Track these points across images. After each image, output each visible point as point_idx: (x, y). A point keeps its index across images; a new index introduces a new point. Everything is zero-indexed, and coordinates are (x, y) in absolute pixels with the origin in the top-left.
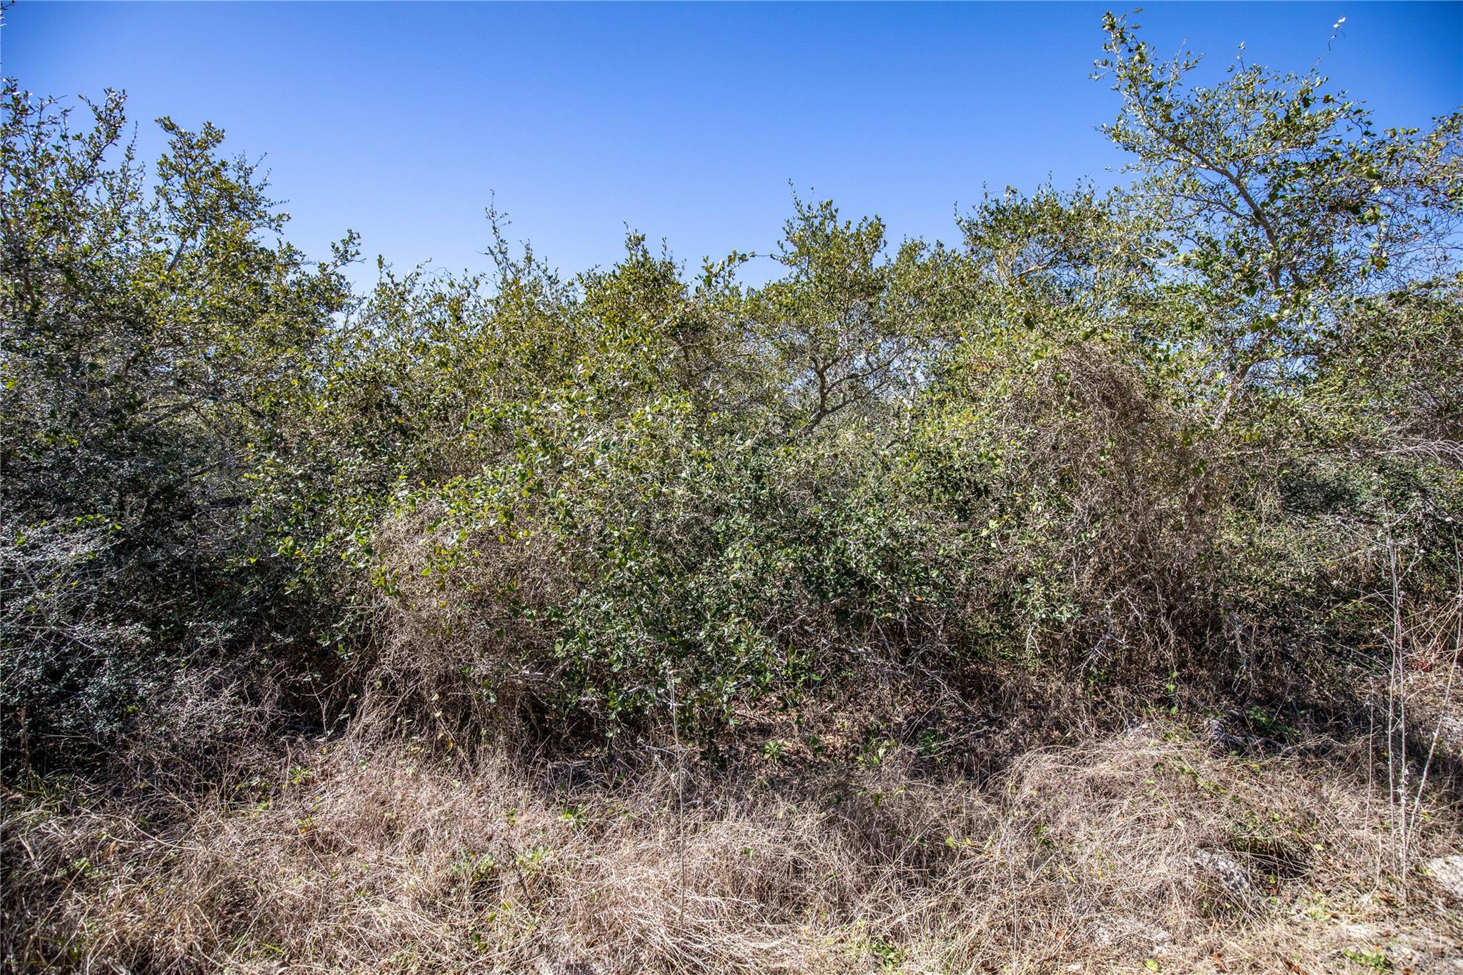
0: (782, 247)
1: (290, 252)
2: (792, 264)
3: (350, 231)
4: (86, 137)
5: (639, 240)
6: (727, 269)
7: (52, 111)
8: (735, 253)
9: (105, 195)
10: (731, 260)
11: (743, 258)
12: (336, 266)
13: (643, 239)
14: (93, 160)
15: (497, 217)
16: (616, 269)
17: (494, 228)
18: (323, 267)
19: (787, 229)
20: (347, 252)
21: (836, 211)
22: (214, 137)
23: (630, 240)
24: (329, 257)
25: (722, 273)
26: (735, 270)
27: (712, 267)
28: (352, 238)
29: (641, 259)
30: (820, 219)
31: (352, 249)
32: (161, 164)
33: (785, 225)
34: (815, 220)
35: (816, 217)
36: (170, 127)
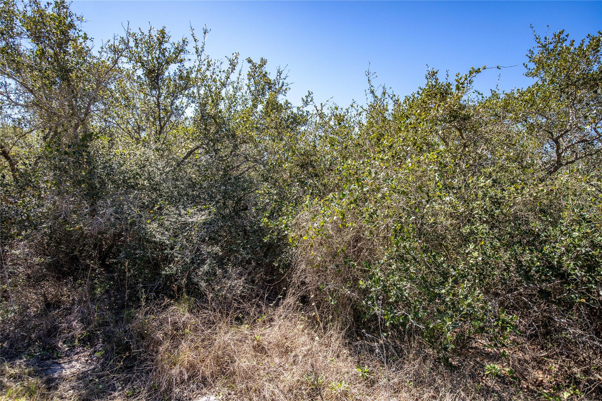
0: (526, 67)
1: (287, 103)
2: (534, 75)
3: (309, 91)
4: (226, 71)
5: (434, 74)
6: (469, 79)
7: (218, 64)
8: (473, 68)
9: (232, 89)
10: (471, 73)
11: (478, 71)
12: (303, 107)
13: (436, 73)
14: (227, 79)
15: (370, 75)
16: (420, 90)
17: (369, 80)
18: (298, 108)
19: (530, 55)
20: (307, 100)
21: (567, 36)
22: (264, 62)
23: (429, 74)
24: (300, 104)
25: (466, 82)
26: (473, 79)
27: (460, 79)
28: (310, 94)
29: (434, 84)
30: (553, 45)
31: (309, 99)
32: (248, 75)
33: (528, 53)
34: (550, 45)
35: (551, 43)
36: (250, 61)
